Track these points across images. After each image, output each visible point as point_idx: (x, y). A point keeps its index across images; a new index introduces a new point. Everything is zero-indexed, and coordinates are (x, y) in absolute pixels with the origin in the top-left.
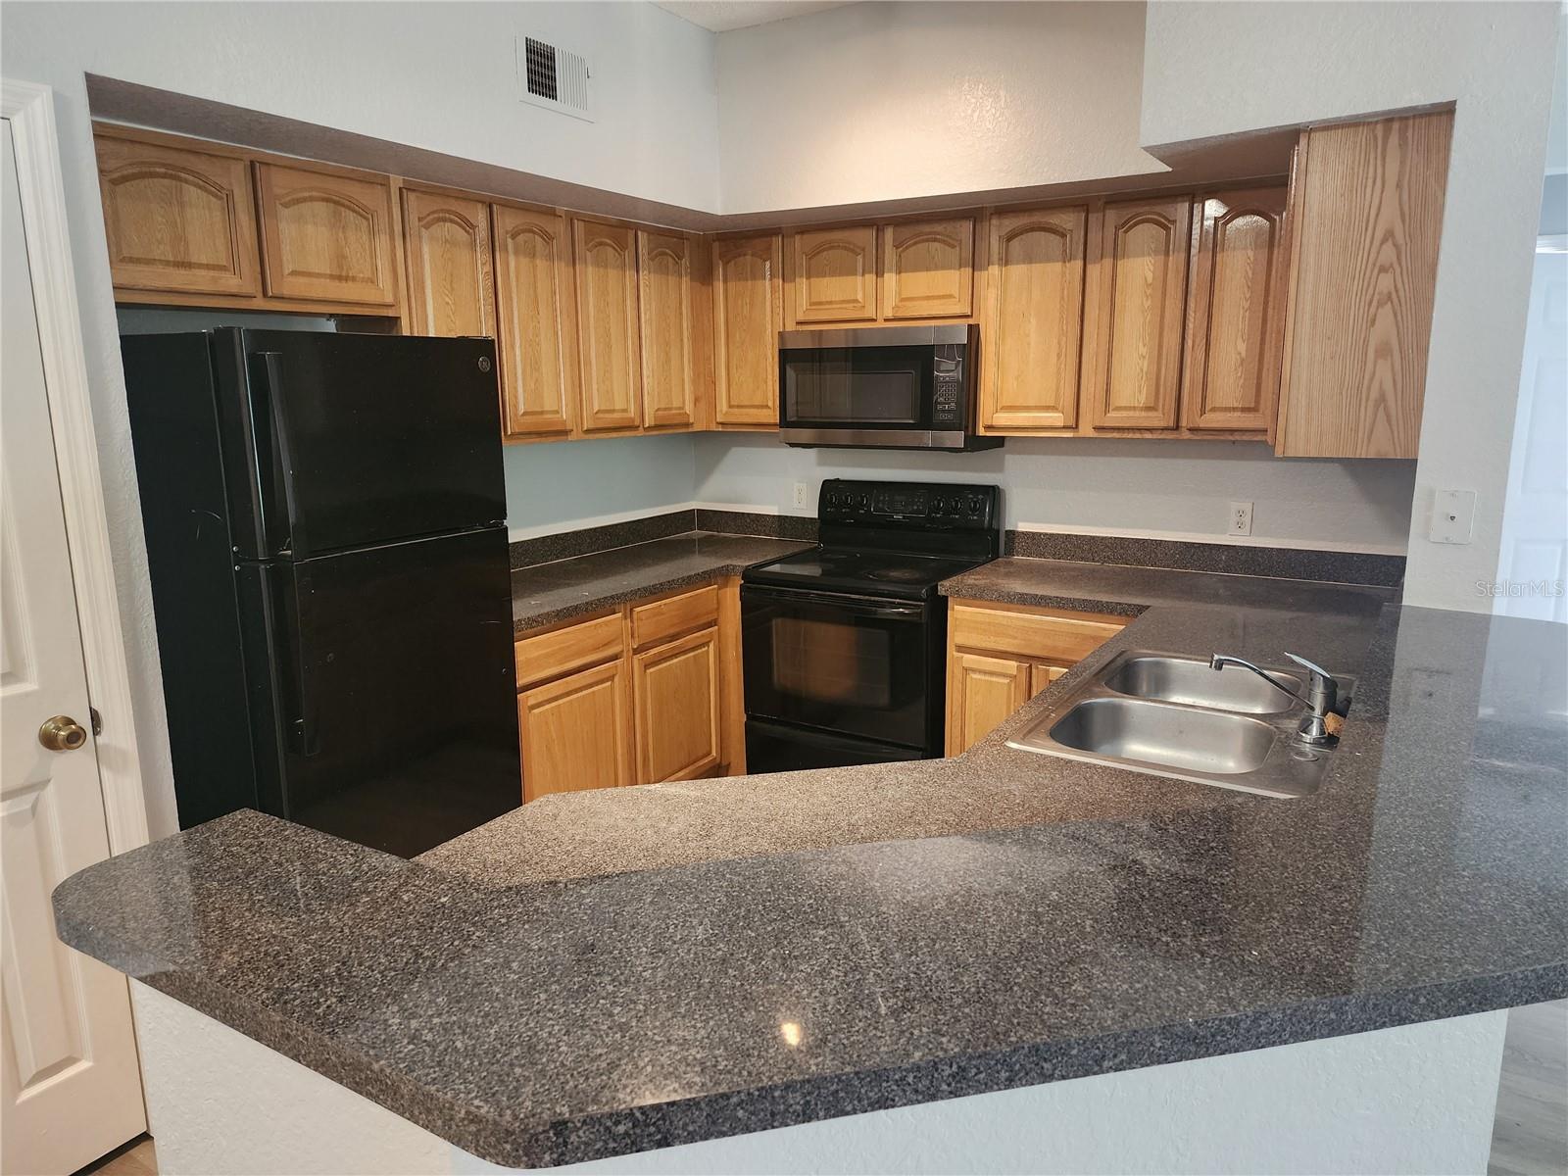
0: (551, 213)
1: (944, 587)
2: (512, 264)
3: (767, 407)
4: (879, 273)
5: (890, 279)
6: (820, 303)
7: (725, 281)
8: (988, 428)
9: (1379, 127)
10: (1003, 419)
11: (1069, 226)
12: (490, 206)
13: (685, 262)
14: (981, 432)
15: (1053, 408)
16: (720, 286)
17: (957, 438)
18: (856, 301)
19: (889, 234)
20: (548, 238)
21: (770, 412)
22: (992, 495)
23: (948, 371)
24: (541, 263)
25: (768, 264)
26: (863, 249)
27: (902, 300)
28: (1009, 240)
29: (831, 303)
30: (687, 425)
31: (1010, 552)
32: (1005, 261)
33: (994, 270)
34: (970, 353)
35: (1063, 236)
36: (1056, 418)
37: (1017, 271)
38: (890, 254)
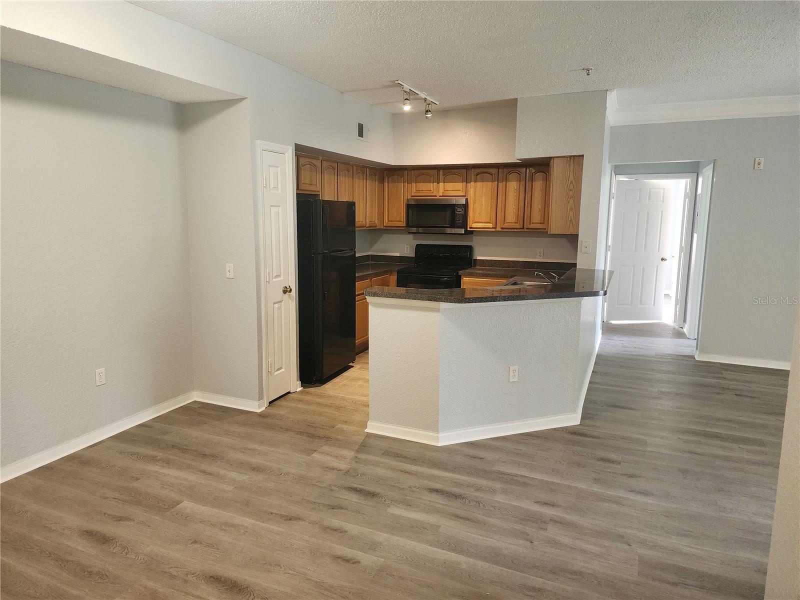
0: (349, 164)
1: (460, 272)
2: (342, 179)
3: (401, 221)
4: (438, 183)
5: (441, 184)
6: (419, 191)
7: (388, 183)
8: (471, 228)
9: (569, 158)
10: (475, 225)
11: (494, 172)
12: (338, 163)
13: (377, 177)
14: (469, 229)
15: (489, 223)
16: (386, 184)
17: (463, 231)
18: (431, 190)
19: (441, 171)
20: (348, 171)
21: (402, 223)
22: (470, 248)
23: (460, 211)
24: (347, 179)
25: (402, 178)
26: (433, 176)
27: (445, 191)
28: (477, 175)
29: (422, 191)
30: (376, 226)
31: (475, 266)
32: (476, 181)
33: (472, 183)
34: (466, 206)
35: (492, 175)
36: (490, 225)
37: (479, 184)
38: (441, 177)
